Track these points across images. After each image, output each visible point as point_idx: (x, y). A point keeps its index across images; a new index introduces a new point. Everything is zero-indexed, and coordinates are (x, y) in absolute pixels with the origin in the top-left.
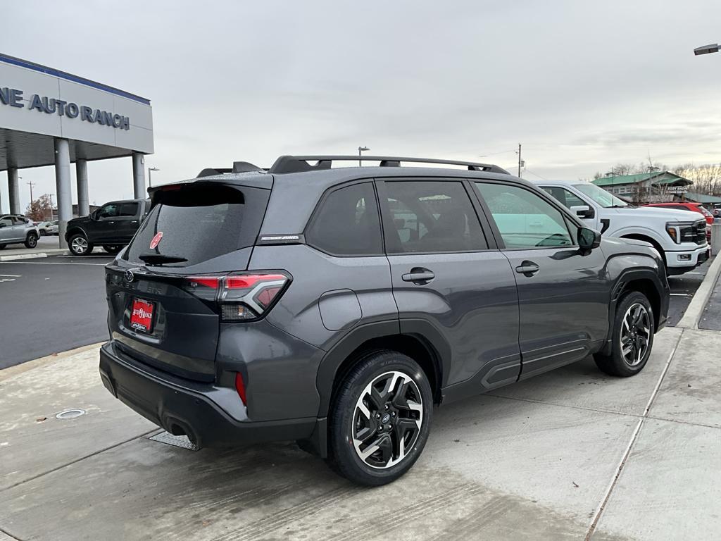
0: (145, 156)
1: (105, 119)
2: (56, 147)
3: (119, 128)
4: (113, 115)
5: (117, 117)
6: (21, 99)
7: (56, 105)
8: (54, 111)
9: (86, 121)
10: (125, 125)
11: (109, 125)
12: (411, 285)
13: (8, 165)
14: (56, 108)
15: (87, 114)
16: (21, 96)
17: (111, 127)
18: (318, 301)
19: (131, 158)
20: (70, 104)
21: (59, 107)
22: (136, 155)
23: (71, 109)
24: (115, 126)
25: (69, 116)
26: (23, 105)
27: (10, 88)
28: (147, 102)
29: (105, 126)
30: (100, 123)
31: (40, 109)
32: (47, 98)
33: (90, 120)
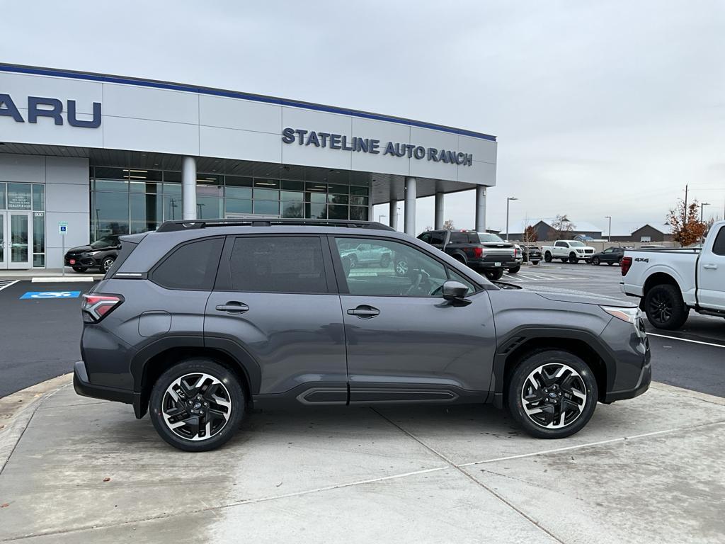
0: (487, 188)
1: (449, 158)
2: (406, 185)
3: (462, 165)
4: (457, 153)
5: (461, 155)
6: (378, 146)
7: (407, 149)
8: (404, 154)
9: (432, 161)
10: (468, 161)
11: (452, 163)
12: (226, 313)
13: (390, 198)
14: (406, 152)
15: (433, 155)
16: (378, 144)
17: (455, 164)
18: (140, 316)
19: (475, 190)
20: (418, 148)
21: (408, 151)
22: (479, 188)
23: (419, 151)
24: (458, 164)
25: (417, 157)
26: (379, 152)
27: (369, 139)
28: (493, 138)
29: (450, 163)
30: (444, 161)
31: (392, 154)
32: (398, 144)
33: (435, 160)
